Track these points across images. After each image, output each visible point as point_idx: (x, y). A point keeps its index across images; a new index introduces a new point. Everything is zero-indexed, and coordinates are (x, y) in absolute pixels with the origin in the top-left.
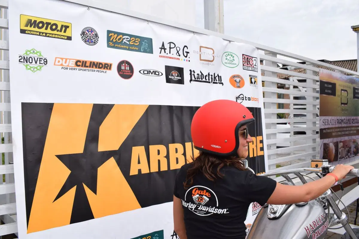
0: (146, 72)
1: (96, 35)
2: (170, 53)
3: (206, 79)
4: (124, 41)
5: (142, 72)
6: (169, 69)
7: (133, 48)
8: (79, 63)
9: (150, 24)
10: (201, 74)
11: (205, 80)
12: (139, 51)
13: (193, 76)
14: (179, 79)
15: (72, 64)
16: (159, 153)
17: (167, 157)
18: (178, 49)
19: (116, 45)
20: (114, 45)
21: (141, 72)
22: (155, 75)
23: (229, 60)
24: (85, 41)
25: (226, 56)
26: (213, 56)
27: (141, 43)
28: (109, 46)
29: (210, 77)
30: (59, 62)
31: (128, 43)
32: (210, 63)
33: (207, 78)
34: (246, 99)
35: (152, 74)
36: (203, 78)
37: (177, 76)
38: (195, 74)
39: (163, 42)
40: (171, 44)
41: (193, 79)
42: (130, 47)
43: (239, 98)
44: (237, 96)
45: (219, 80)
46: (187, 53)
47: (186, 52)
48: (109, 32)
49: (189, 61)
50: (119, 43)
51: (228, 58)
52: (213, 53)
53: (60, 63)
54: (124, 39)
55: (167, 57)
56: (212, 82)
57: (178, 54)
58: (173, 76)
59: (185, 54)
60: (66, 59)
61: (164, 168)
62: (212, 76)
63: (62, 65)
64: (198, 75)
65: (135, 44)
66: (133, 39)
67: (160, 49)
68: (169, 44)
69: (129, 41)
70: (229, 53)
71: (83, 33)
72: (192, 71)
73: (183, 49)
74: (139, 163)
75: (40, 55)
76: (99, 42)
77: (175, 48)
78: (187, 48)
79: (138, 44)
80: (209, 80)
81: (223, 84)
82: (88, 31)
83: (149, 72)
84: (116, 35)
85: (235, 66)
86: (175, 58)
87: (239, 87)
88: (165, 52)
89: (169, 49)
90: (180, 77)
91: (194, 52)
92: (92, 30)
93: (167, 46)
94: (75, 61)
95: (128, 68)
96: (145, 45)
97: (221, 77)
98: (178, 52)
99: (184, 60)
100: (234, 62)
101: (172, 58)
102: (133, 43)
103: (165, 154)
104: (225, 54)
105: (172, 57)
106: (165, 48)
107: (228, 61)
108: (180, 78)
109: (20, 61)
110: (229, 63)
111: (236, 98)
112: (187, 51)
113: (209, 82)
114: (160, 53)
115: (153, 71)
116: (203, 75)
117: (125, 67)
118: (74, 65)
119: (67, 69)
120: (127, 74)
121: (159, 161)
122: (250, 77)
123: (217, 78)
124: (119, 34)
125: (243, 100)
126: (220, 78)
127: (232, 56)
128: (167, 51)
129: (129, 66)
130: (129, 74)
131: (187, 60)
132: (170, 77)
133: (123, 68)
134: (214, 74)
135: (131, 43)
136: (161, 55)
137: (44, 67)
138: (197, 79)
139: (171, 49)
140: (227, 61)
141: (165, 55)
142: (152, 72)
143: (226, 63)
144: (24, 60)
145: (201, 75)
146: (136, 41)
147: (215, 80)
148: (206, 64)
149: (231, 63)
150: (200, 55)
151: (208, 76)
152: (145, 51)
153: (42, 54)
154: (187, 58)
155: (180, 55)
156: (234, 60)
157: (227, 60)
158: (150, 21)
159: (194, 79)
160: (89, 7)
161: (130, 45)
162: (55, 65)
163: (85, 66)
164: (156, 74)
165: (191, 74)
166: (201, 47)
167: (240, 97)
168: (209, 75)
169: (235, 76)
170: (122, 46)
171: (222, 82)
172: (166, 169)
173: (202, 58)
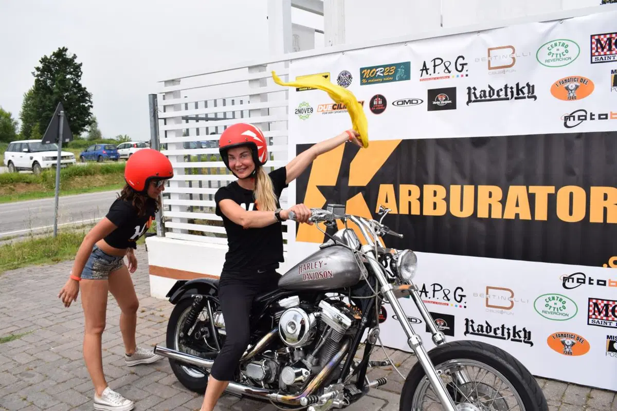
0: (401, 103)
1: (350, 77)
2: (434, 72)
3: (498, 95)
4: (378, 73)
5: (396, 103)
6: (433, 94)
7: (387, 79)
8: (335, 107)
9: (409, 45)
10: (489, 89)
11: (497, 97)
12: (394, 80)
13: (473, 96)
14: (448, 103)
15: (330, 108)
16: (410, 194)
17: (421, 199)
18: (447, 64)
19: (369, 81)
20: (368, 81)
21: (394, 104)
22: (411, 105)
23: (555, 56)
24: (341, 85)
25: (550, 48)
26: (514, 58)
27: (396, 71)
28: (362, 84)
29: (509, 90)
30: (321, 108)
31: (382, 75)
32: (506, 69)
33: (502, 94)
34: (593, 117)
35: (407, 103)
36: (493, 94)
37: (444, 101)
38: (476, 91)
39: (425, 62)
40: (436, 60)
41: (473, 98)
42: (384, 79)
43: (572, 118)
44: (567, 115)
45: (529, 92)
46: (463, 65)
47: (460, 65)
48: (362, 69)
49: (467, 75)
50: (372, 78)
51: (554, 51)
52: (513, 53)
53: (321, 110)
54: (378, 72)
55: (430, 79)
56: (514, 98)
57: (446, 71)
58: (439, 101)
59: (460, 68)
60: (326, 105)
61: (416, 211)
62: (512, 88)
63: (323, 111)
64: (482, 93)
65: (390, 74)
66: (387, 69)
67: (421, 71)
68: (433, 61)
69: (383, 73)
70: (557, 42)
71: (339, 78)
72: (472, 87)
73: (455, 61)
74: (387, 201)
75: (308, 106)
76: (352, 82)
77: (443, 64)
78: (464, 59)
79: (393, 73)
80: (506, 95)
81: (535, 98)
82: (342, 75)
83: (404, 102)
84: (369, 70)
85: (570, 61)
86: (441, 78)
87: (574, 98)
88: (427, 73)
89: (433, 67)
90: (449, 100)
91: (477, 60)
92: (345, 73)
93: (430, 65)
94: (332, 105)
95: (380, 102)
96: (401, 71)
97: (533, 86)
98: (447, 68)
99: (458, 76)
100: (567, 55)
101: (438, 78)
102: (387, 74)
103: (418, 196)
104: (549, 45)
105: (438, 76)
106: (427, 68)
107: (552, 56)
108: (450, 102)
109: (296, 113)
110: (554, 60)
111: (563, 118)
112: (464, 62)
113: (508, 99)
114: (421, 76)
115: (409, 101)
116: (493, 90)
117: (378, 101)
118: (331, 109)
119: (326, 113)
120: (380, 108)
121: (410, 203)
122: (613, 75)
123: (526, 90)
124: (371, 68)
125: (586, 119)
126: (531, 88)
127: (563, 45)
128: (431, 71)
129: (382, 101)
130: (382, 108)
131: (462, 76)
132: (434, 103)
133: (375, 103)
134: (518, 85)
135: (385, 74)
136: (422, 78)
137: (311, 115)
138: (479, 99)
139: (436, 67)
140: (550, 57)
141: (428, 76)
142: (407, 101)
143: (548, 61)
144: (299, 111)
145: (490, 92)
146: (391, 71)
147: (520, 93)
148: (499, 73)
149: (559, 60)
150: (489, 62)
151: (504, 90)
152: (401, 79)
153: (309, 105)
154: (464, 72)
155: (449, 72)
156: (567, 51)
157: (552, 54)
158: (408, 42)
159: (475, 99)
160: (343, 52)
161: (384, 76)
162: (318, 111)
163: (341, 108)
164: (412, 103)
165: (469, 93)
166: (489, 50)
167: (574, 117)
168: (506, 87)
169: (566, 80)
170: (376, 80)
171: (534, 94)
172: (418, 213)
173: (491, 66)
